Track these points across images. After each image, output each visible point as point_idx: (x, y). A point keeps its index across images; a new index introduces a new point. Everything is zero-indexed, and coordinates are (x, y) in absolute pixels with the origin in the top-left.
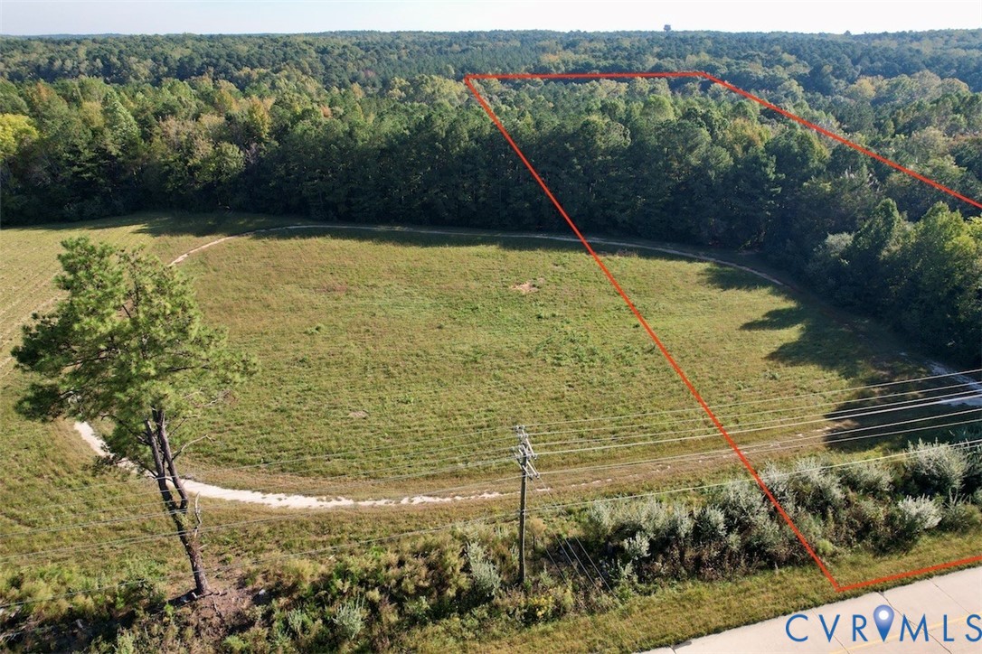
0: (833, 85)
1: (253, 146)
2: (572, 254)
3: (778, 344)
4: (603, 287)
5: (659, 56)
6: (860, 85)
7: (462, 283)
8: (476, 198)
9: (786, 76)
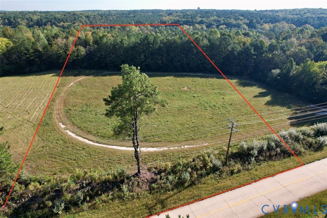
0: (256, 26)
1: (88, 47)
2: (196, 78)
3: (266, 101)
4: (209, 88)
5: (200, 17)
6: (265, 26)
7: (166, 88)
8: (162, 62)
9: (242, 23)
